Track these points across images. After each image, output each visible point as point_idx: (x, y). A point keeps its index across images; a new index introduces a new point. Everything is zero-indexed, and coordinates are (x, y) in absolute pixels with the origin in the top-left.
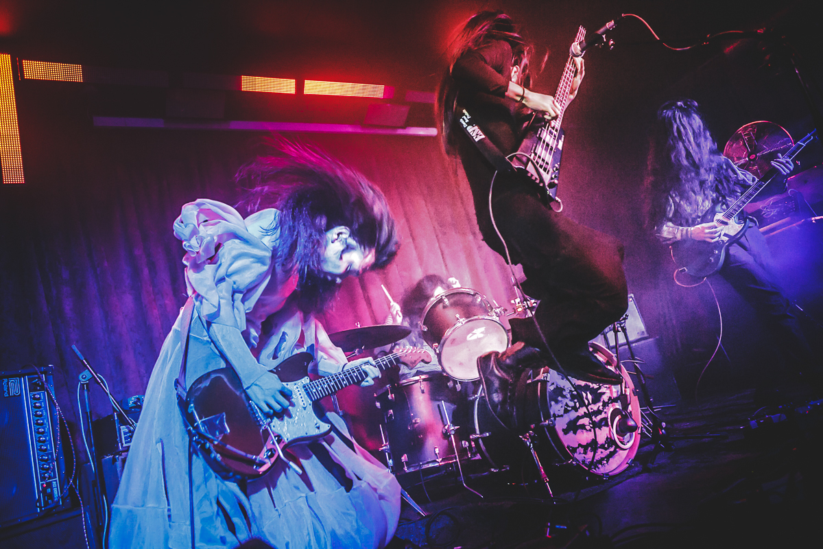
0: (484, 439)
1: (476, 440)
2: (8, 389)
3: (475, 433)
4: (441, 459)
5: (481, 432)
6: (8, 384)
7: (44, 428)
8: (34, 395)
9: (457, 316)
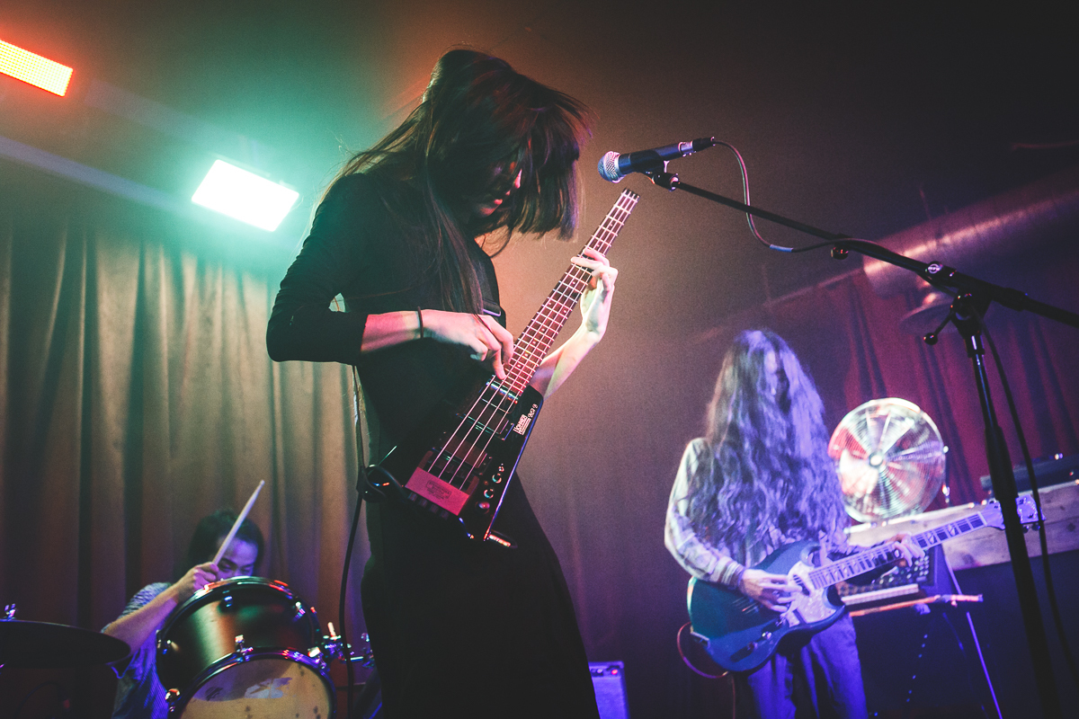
9: (239, 638)
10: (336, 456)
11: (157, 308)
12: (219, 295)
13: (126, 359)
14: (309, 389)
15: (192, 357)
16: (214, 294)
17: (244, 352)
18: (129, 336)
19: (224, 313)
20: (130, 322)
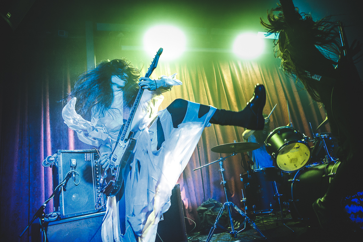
2: (86, 158)
3: (291, 199)
5: (295, 198)
6: (86, 156)
8: (96, 161)
9: (285, 140)
10: (283, 99)
11: (236, 75)
12: (248, 68)
13: (232, 88)
14: (273, 85)
15: (245, 84)
16: (246, 68)
17: (256, 80)
18: (231, 82)
19: (250, 72)
20: (231, 79)
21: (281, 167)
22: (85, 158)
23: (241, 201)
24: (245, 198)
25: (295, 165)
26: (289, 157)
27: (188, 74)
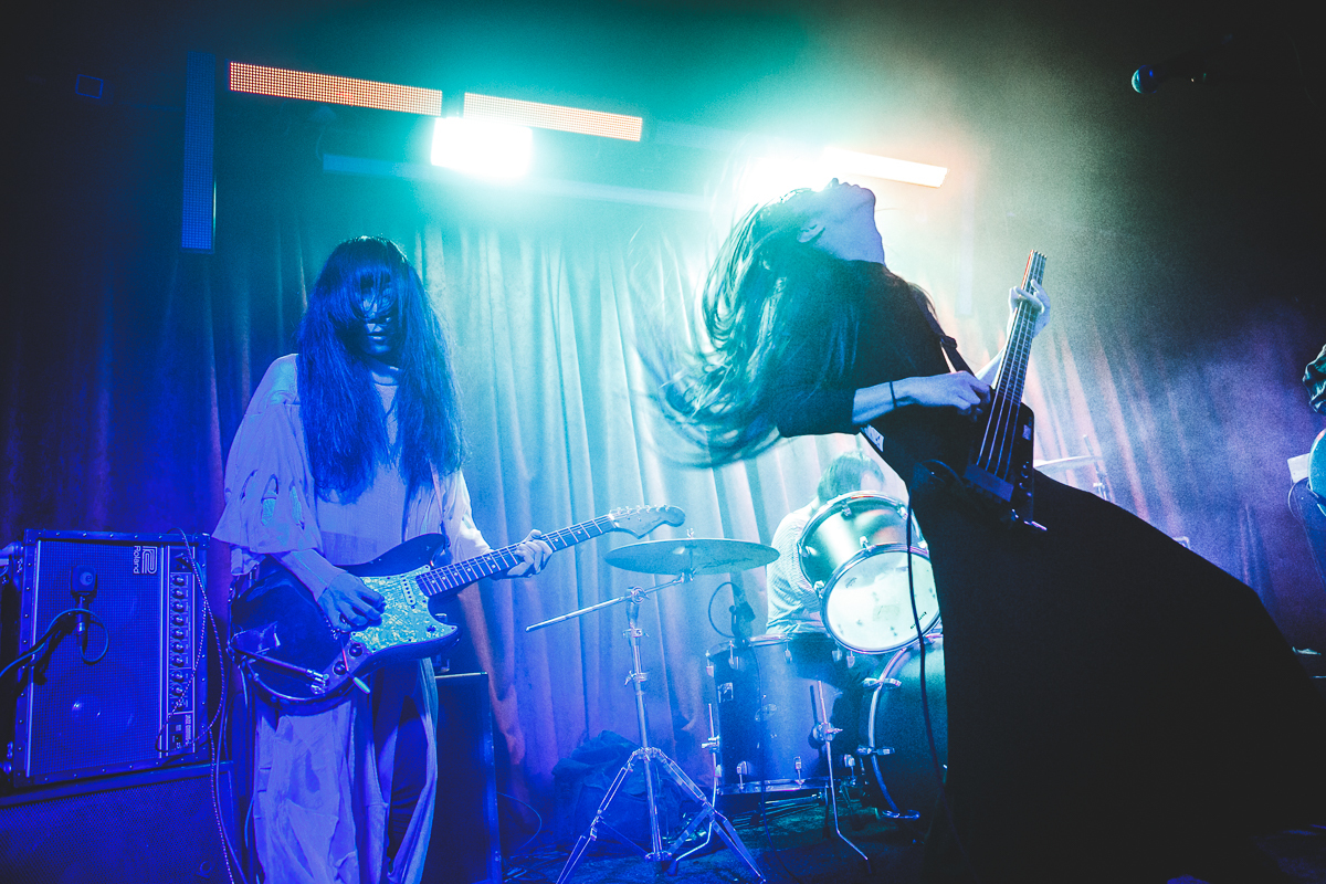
0: (881, 758)
1: (867, 758)
2: (140, 563)
3: (868, 746)
4: (803, 781)
5: (878, 745)
6: (141, 555)
7: (183, 630)
8: (176, 577)
9: (864, 539)
21: (842, 632)
22: (136, 562)
23: (704, 745)
24: (718, 737)
25: (892, 629)
26: (877, 600)
27: (564, 278)
